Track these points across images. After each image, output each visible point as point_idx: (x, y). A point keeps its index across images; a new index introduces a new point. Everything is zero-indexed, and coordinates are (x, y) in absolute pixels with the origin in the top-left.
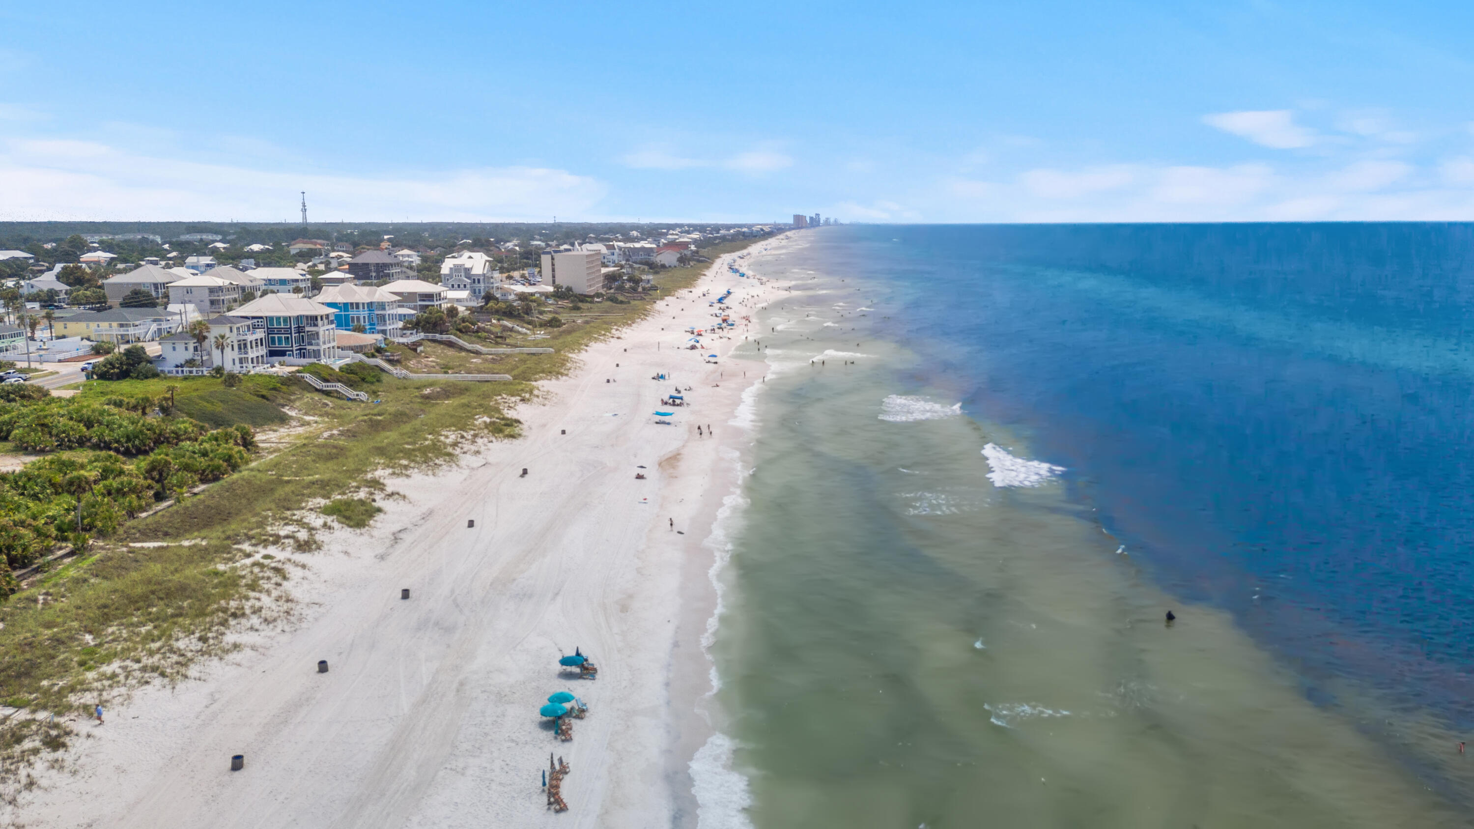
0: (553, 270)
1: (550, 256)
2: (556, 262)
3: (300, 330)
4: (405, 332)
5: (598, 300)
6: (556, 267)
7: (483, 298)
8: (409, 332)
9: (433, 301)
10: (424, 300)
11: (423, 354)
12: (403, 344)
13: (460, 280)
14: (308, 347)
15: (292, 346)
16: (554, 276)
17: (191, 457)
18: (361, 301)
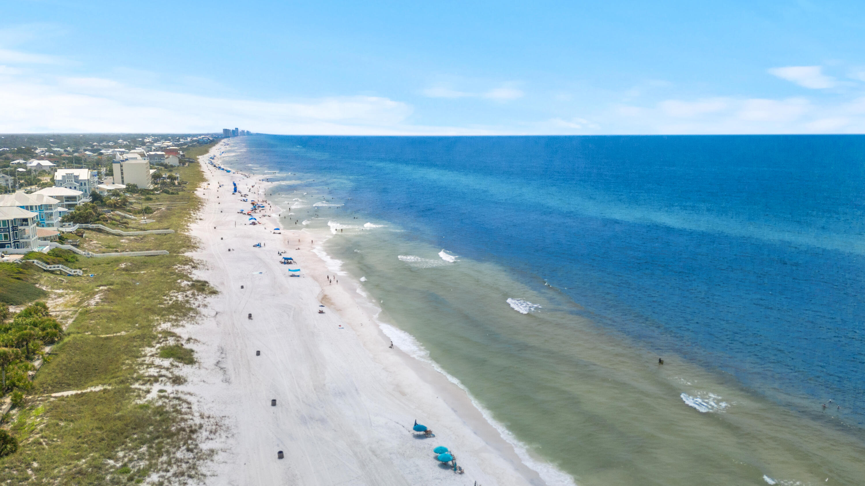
0: (122, 173)
1: (119, 164)
2: (124, 168)
3: (14, 228)
4: (64, 224)
5: (157, 192)
6: (124, 171)
7: (90, 196)
8: (67, 224)
9: (76, 201)
10: (68, 201)
11: (87, 239)
12: (71, 232)
13: (71, 184)
14: (21, 241)
15: (10, 241)
16: (122, 178)
17: (31, 329)
18: (35, 204)
